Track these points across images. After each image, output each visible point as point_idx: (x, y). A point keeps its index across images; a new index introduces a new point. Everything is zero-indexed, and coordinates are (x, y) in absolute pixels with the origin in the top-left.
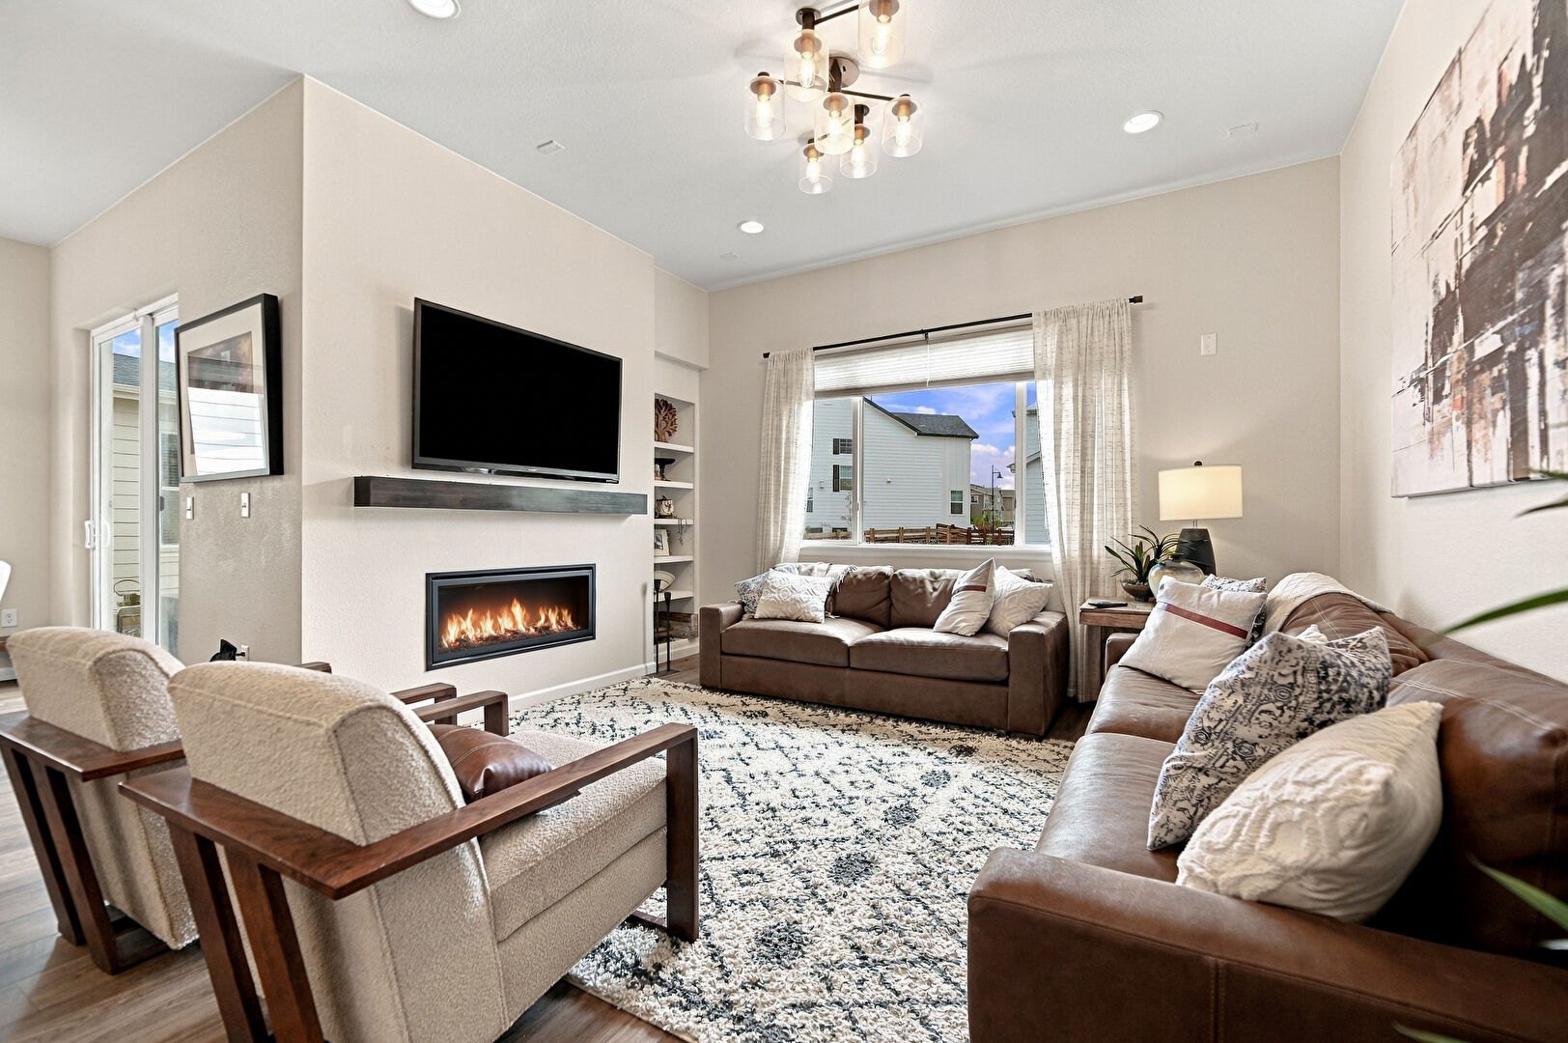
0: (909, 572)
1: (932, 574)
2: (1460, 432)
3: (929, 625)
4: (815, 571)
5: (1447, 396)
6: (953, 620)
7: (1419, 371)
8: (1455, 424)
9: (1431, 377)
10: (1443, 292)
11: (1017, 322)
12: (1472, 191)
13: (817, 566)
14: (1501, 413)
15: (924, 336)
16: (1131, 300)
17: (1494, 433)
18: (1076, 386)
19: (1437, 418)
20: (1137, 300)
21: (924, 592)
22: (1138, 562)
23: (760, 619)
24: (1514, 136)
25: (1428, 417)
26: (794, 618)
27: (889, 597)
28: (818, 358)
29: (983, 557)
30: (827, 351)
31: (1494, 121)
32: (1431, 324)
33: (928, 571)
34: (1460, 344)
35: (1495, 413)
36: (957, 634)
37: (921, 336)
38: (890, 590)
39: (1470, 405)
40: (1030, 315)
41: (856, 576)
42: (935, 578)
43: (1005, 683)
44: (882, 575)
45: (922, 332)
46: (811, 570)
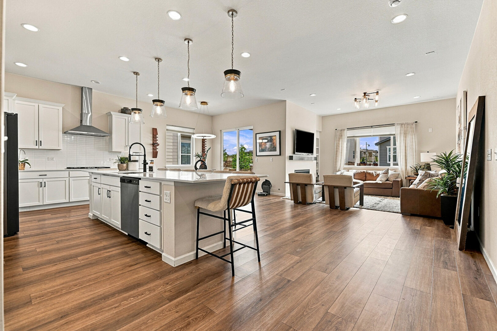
0: (370, 171)
1: (375, 172)
3: (375, 180)
13: (349, 170)
16: (415, 122)
21: (373, 175)
22: (416, 169)
28: (348, 130)
37: (371, 127)
38: (366, 174)
40: (394, 124)
41: (358, 172)
43: (392, 188)
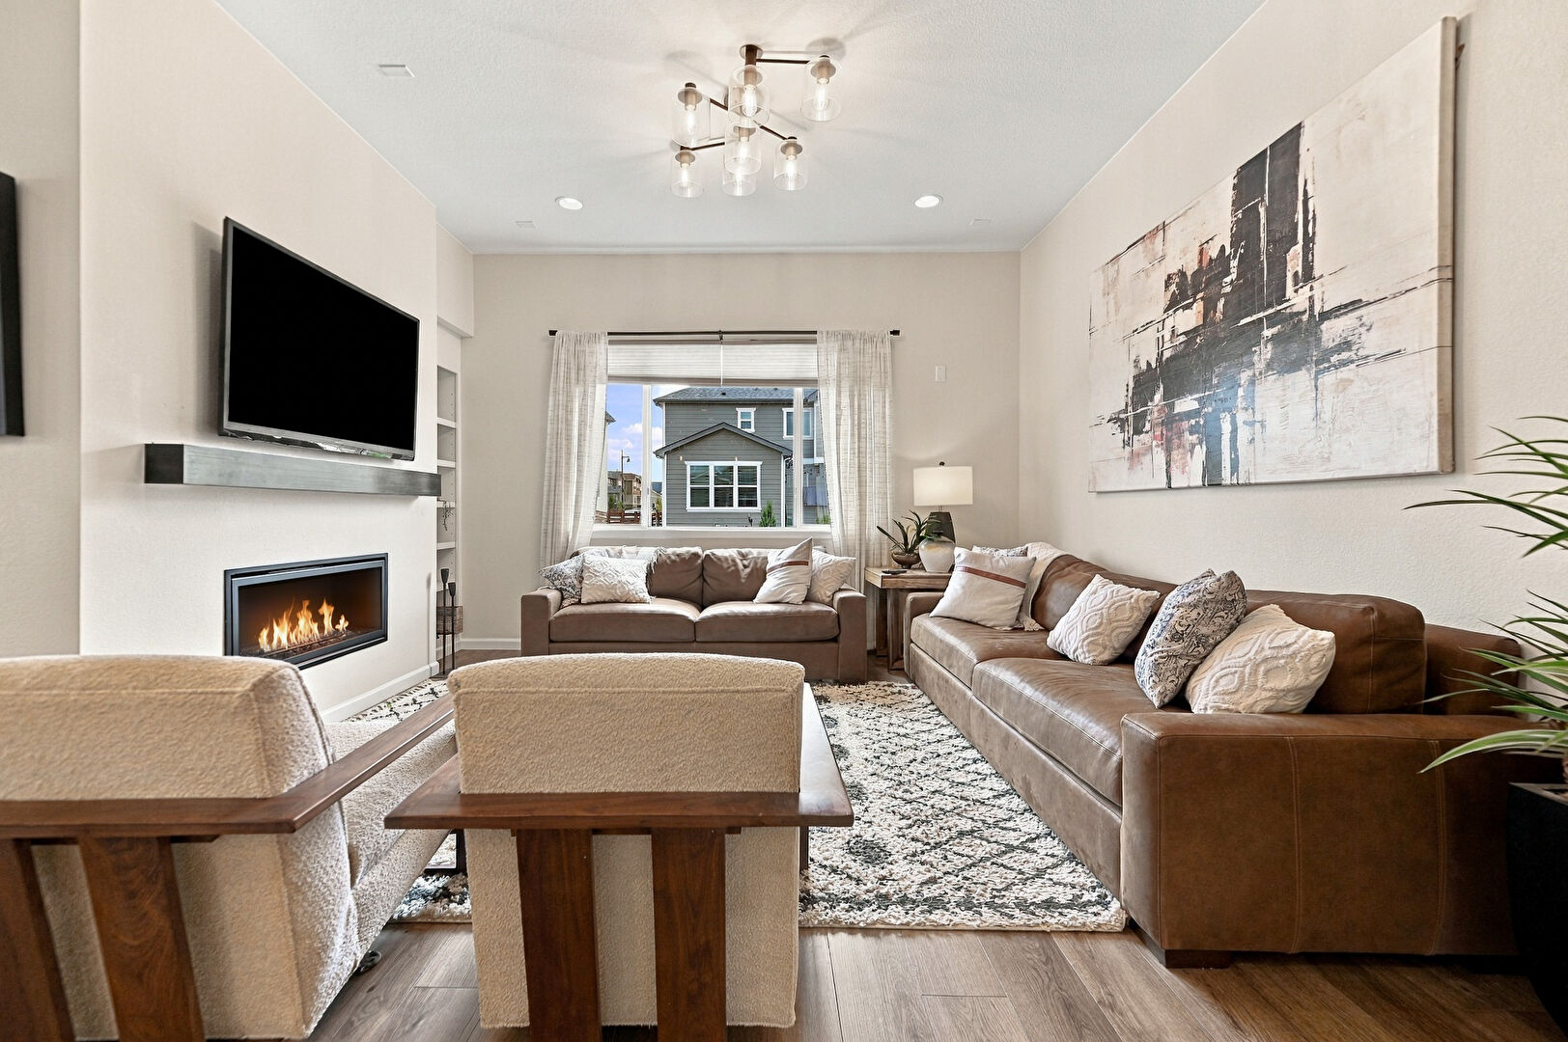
0: (720, 552)
1: (740, 554)
2: (1160, 457)
3: (751, 598)
4: (624, 554)
5: (1147, 432)
6: (782, 593)
7: (1120, 412)
8: (1155, 450)
9: (1131, 419)
10: (1144, 366)
11: (804, 337)
12: (1175, 311)
13: (625, 549)
14: (1198, 447)
15: (719, 337)
16: (892, 333)
17: (1191, 457)
18: (852, 397)
19: (1137, 446)
20: (895, 333)
21: (737, 570)
23: (588, 604)
24: (1213, 289)
25: (1126, 443)
26: (624, 600)
27: (702, 575)
28: (611, 342)
29: (800, 537)
30: (618, 337)
31: (1195, 274)
32: (1131, 385)
33: (735, 550)
34: (1160, 401)
35: (1193, 446)
36: (788, 603)
37: (717, 336)
38: (703, 569)
39: (1169, 441)
40: (815, 332)
41: (669, 558)
42: (744, 556)
43: (835, 640)
44: (696, 555)
45: (720, 332)
46: (621, 553)
